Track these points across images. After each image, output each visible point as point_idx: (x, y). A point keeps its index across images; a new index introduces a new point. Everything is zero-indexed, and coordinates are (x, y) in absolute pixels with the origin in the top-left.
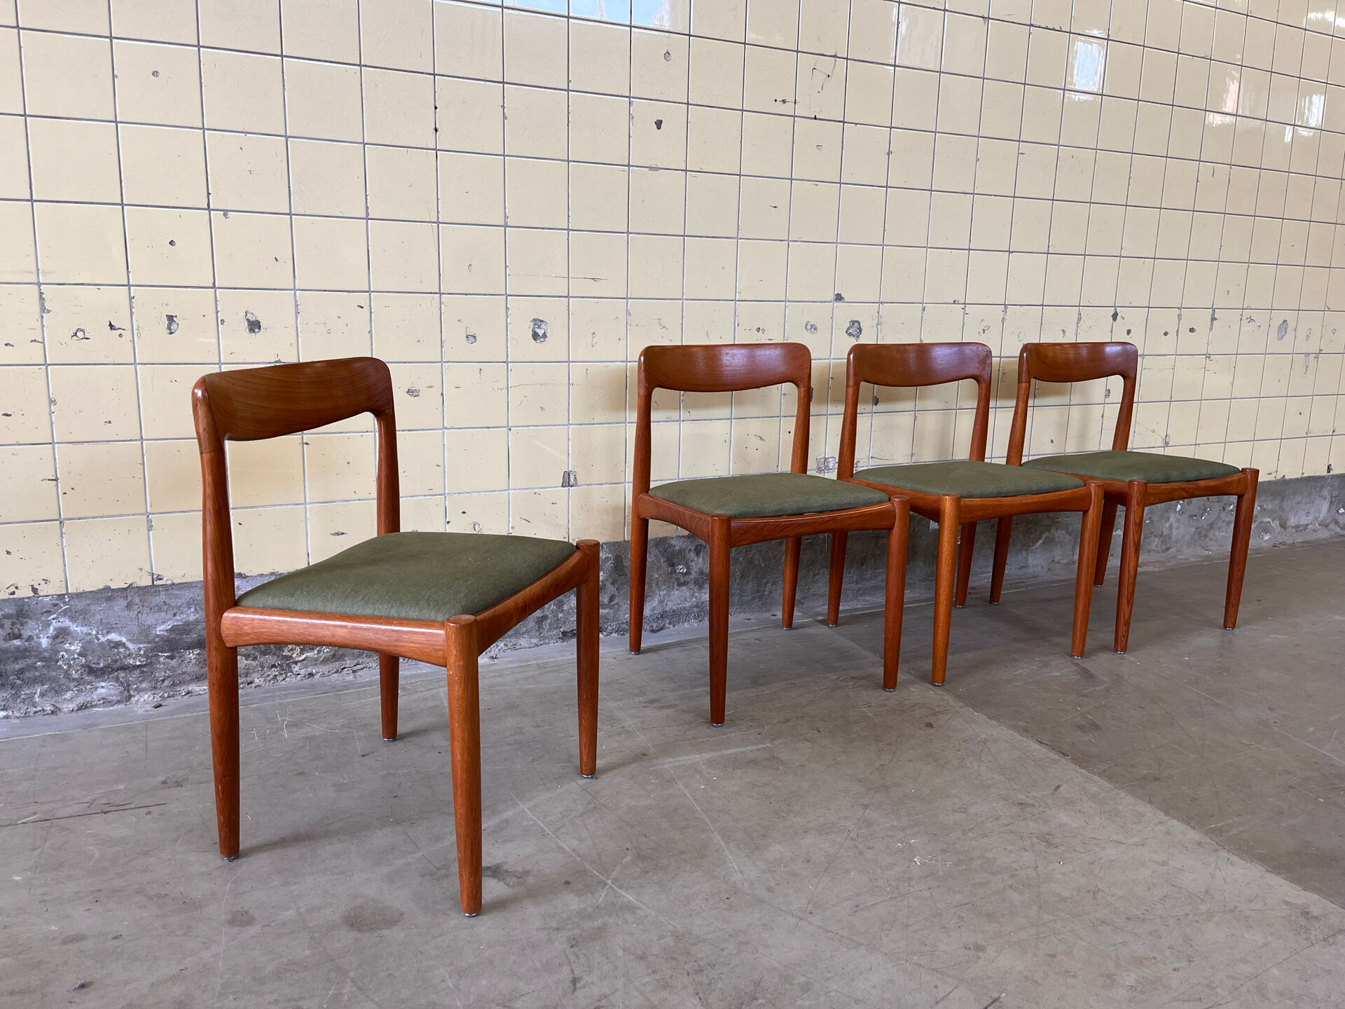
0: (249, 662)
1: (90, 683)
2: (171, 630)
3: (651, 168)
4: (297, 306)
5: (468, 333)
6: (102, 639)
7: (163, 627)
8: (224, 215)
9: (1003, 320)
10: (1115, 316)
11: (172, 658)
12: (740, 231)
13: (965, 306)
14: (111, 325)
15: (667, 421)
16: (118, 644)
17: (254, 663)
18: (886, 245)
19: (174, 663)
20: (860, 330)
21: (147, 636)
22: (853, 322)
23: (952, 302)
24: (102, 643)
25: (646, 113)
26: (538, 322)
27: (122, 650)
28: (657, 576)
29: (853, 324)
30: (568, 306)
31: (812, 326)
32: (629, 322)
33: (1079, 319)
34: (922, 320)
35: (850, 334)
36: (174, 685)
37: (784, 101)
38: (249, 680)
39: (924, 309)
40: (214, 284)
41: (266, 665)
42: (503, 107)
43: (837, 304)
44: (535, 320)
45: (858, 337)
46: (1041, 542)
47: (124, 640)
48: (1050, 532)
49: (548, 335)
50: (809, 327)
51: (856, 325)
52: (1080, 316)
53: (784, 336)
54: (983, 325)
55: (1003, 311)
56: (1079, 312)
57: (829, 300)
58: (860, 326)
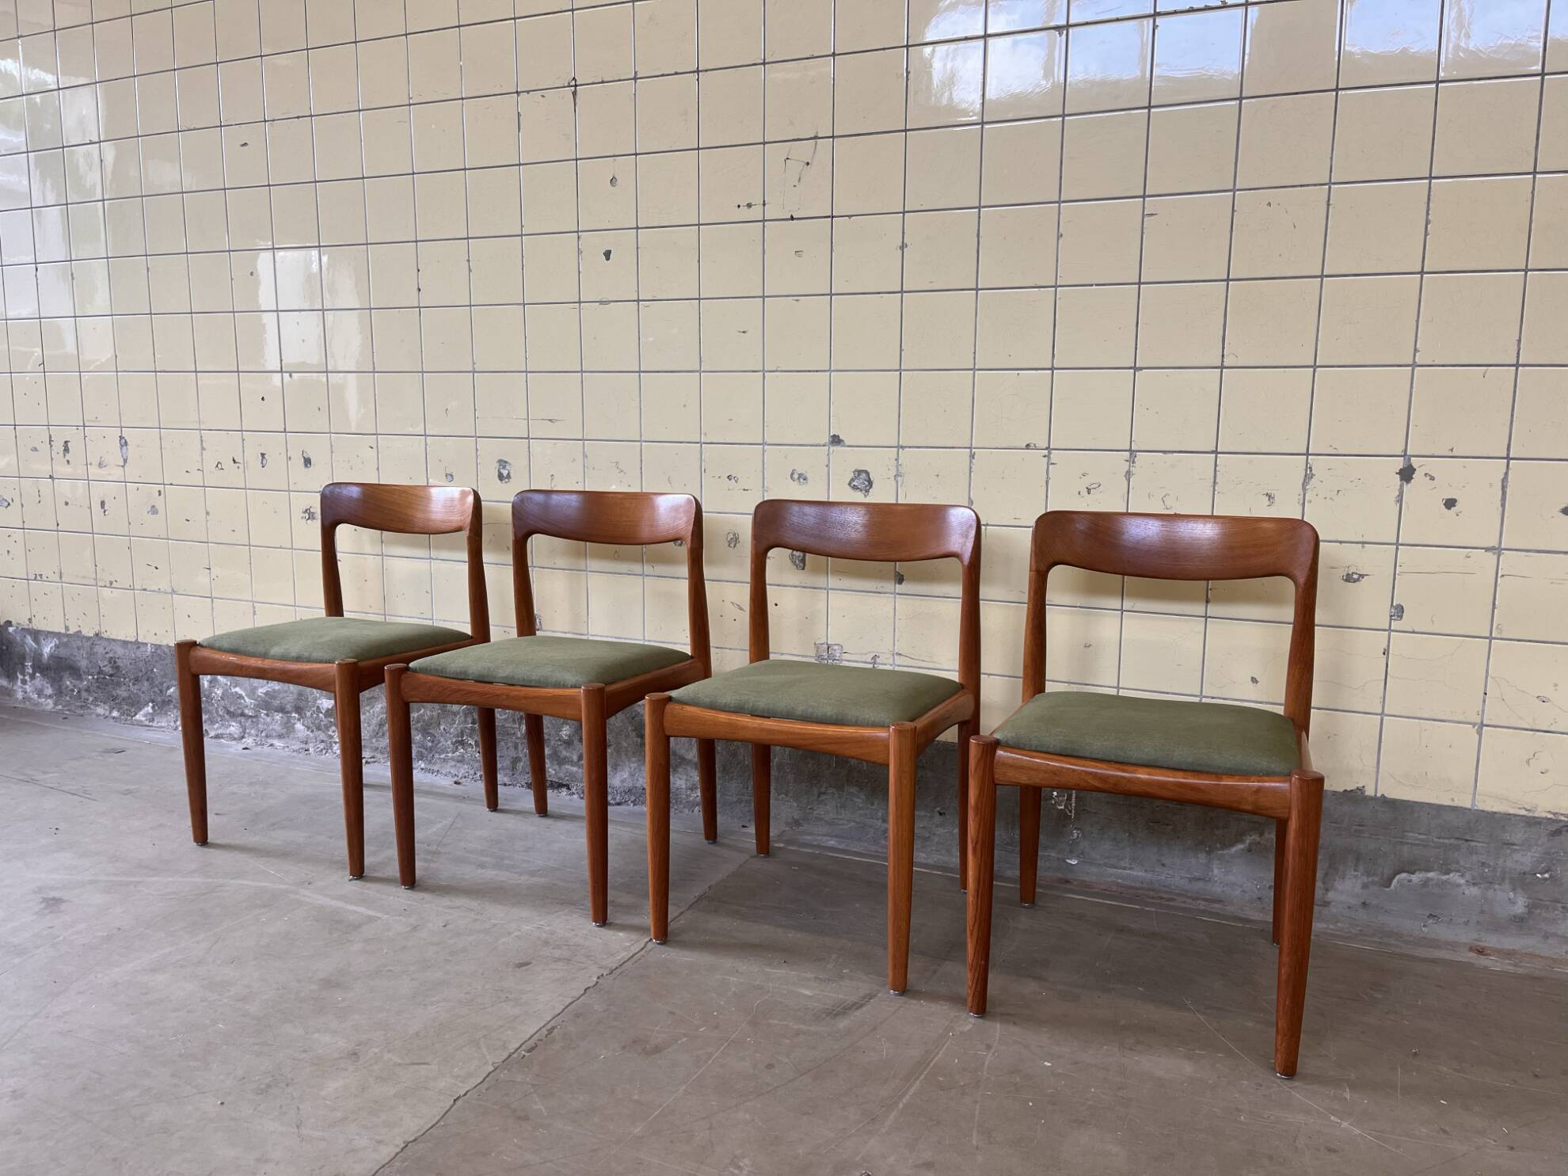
0: (308, 733)
1: (228, 721)
2: (266, 694)
3: (601, 302)
4: (332, 446)
5: (448, 472)
6: (233, 690)
7: (261, 690)
8: (291, 376)
9: (1128, 475)
10: (1407, 474)
11: (267, 715)
12: (702, 364)
13: (1050, 453)
14: (234, 460)
15: (630, 574)
16: (240, 697)
17: (312, 735)
18: (905, 370)
19: (269, 719)
20: (870, 483)
21: (254, 693)
22: (859, 472)
23: (1024, 446)
24: (232, 693)
25: (594, 244)
26: (503, 463)
27: (242, 701)
28: (625, 745)
29: (859, 475)
30: (529, 448)
31: (800, 476)
32: (586, 465)
33: (1308, 476)
34: (970, 472)
35: (855, 488)
36: (267, 736)
37: (749, 205)
38: (307, 747)
39: (972, 456)
40: (285, 429)
41: (318, 739)
42: (468, 261)
43: (835, 448)
44: (500, 461)
45: (868, 491)
46: (1240, 846)
47: (244, 694)
48: (1261, 834)
49: (512, 475)
50: (796, 476)
51: (864, 475)
52: (1311, 471)
53: (763, 487)
54: (1086, 482)
55: (1127, 461)
56: (1307, 465)
57: (822, 443)
58: (869, 477)
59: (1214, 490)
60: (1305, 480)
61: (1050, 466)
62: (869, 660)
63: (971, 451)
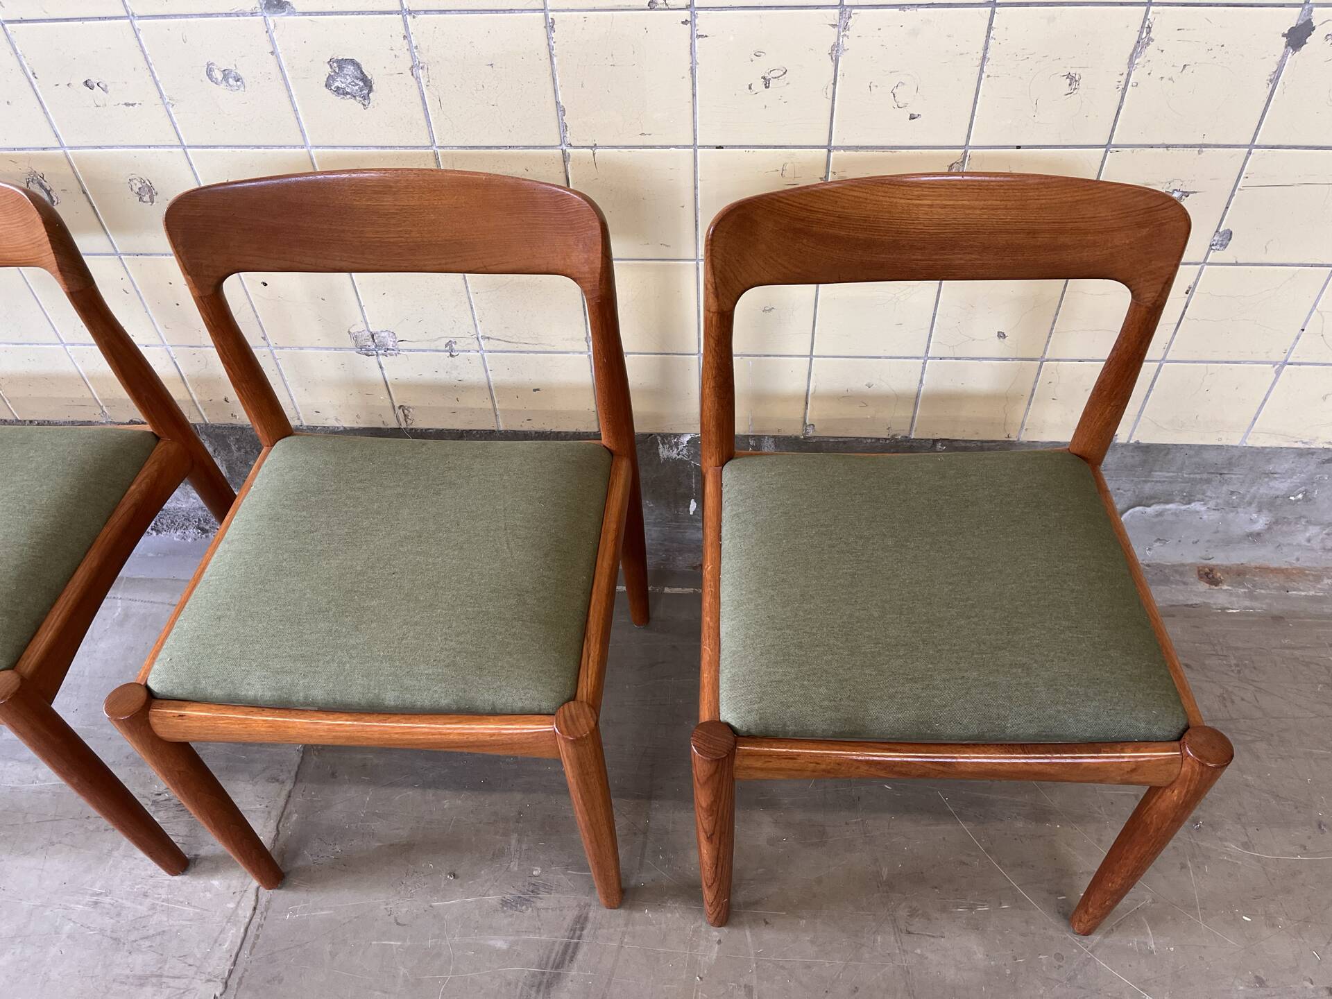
9: (835, 52)
10: (1299, 35)
13: (693, 15)
20: (367, 83)
22: (342, 63)
29: (341, 68)
31: (226, 74)
33: (1141, 44)
34: (552, 55)
35: (341, 92)
39: (550, 26)
43: (278, 17)
50: (218, 75)
51: (350, 69)
52: (1148, 33)
53: (162, 97)
54: (762, 66)
55: (834, 26)
56: (1144, 22)
57: (248, 10)
58: (362, 73)
59: (982, 70)
60: (1135, 49)
61: (697, 41)
62: (443, 348)
63: (546, 16)
